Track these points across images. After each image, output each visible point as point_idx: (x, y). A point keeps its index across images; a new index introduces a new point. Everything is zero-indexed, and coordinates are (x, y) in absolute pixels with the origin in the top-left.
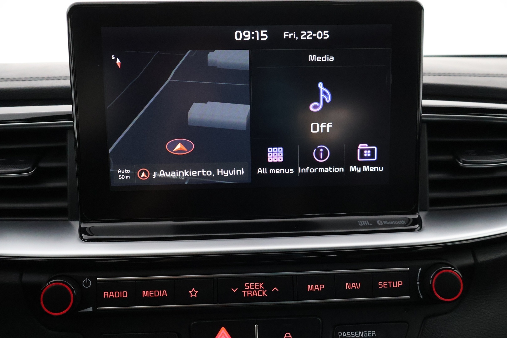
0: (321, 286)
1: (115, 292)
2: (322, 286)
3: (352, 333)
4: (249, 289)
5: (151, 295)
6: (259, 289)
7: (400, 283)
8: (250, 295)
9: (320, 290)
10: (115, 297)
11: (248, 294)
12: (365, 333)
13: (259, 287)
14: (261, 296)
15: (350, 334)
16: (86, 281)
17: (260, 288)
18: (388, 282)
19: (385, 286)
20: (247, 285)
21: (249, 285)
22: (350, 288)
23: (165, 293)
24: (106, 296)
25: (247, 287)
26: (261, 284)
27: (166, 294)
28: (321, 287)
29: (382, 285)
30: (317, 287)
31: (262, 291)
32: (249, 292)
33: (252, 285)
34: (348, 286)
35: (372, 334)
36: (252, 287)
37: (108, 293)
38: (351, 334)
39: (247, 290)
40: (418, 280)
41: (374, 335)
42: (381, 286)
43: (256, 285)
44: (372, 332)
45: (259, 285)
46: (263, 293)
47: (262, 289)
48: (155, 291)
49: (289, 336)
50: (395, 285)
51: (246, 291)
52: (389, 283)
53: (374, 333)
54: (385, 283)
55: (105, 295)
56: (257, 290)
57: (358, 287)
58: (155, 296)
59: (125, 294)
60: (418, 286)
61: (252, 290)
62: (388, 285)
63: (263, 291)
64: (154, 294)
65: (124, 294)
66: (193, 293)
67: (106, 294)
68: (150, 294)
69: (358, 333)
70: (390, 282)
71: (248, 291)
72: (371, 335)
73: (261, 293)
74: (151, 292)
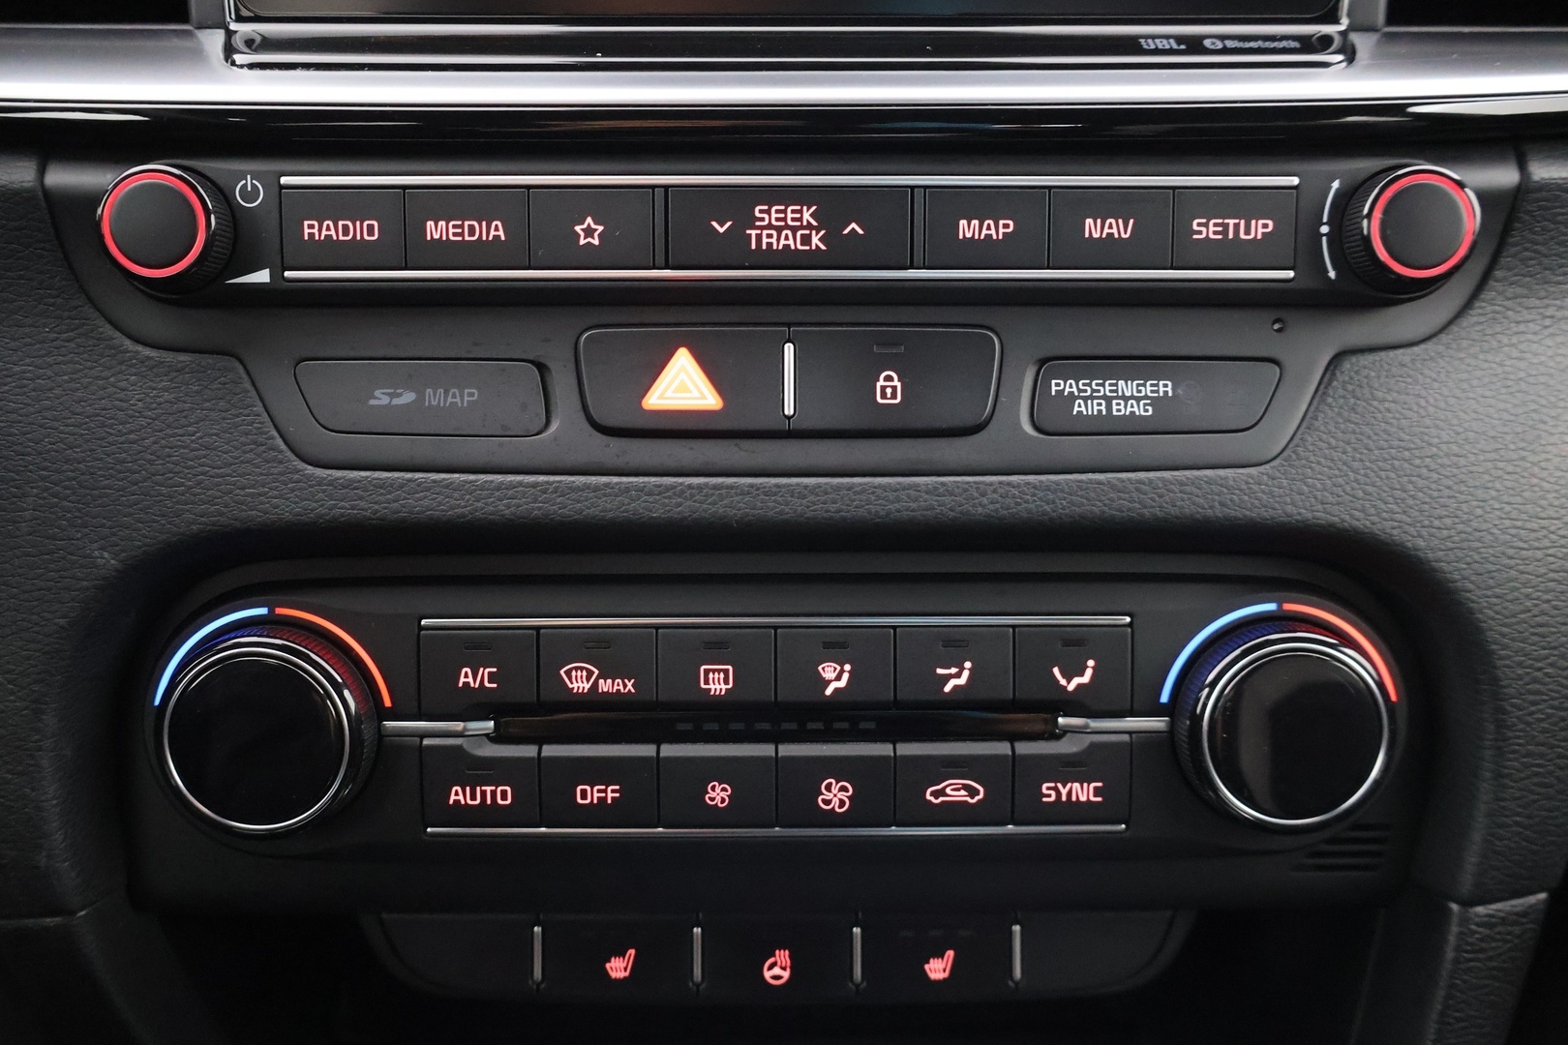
0: (1004, 224)
1: (341, 223)
2: (1006, 226)
3: (1097, 385)
4: (770, 226)
5: (455, 234)
6: (802, 227)
7: (1265, 226)
8: (769, 245)
9: (1001, 237)
10: (341, 238)
11: (765, 240)
12: (1138, 385)
13: (800, 219)
14: (808, 248)
15: (1090, 385)
16: (246, 185)
17: (805, 223)
18: (1226, 221)
19: (1215, 233)
20: (761, 211)
21: (768, 212)
22: (1098, 236)
23: (498, 230)
24: (311, 235)
25: (763, 219)
26: (808, 210)
27: (501, 233)
28: (1004, 228)
29: (1206, 229)
30: (989, 228)
31: (810, 235)
32: (770, 236)
33: (777, 211)
34: (1092, 228)
35: (1162, 389)
36: (777, 219)
37: (316, 223)
38: (1091, 387)
39: (762, 228)
40: (1325, 220)
41: (1166, 392)
42: (1200, 232)
43: (793, 212)
44: (1161, 383)
45: (800, 212)
46: (815, 240)
47: (809, 226)
48: (467, 223)
49: (893, 381)
50: (1247, 232)
51: (759, 232)
52: (1228, 224)
53: (1166, 386)
54: (1215, 225)
55: (307, 231)
56: (794, 230)
57: (1126, 233)
58: (467, 238)
59: (371, 228)
60: (1324, 239)
61: (779, 230)
62: (1225, 232)
63: (814, 232)
64: (463, 231)
65: (367, 231)
66: (589, 232)
67: (311, 227)
68: (451, 231)
69: (1116, 385)
70: (1231, 222)
71: (765, 232)
72: (1157, 392)
73: (806, 240)
74: (454, 227)
